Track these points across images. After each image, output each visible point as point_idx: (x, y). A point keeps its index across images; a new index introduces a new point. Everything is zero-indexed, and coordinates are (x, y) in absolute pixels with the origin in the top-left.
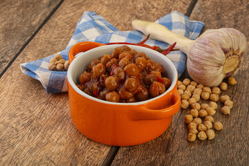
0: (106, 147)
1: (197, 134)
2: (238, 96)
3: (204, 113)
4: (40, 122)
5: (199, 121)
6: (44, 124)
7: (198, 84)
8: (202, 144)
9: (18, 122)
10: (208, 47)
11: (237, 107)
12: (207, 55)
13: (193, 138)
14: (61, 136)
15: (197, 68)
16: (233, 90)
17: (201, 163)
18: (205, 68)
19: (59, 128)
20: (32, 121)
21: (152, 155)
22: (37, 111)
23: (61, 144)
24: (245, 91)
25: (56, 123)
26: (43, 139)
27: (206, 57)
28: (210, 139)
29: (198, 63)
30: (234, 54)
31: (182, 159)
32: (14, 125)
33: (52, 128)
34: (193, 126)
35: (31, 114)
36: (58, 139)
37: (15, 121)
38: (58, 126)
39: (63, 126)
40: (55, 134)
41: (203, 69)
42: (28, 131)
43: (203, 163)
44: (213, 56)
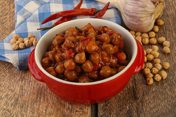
0: (87, 107)
1: (153, 78)
2: (170, 35)
3: (151, 57)
4: (24, 98)
5: (150, 65)
6: (29, 99)
7: (136, 32)
8: (160, 84)
9: (6, 103)
10: (140, 3)
11: (173, 44)
12: (141, 9)
13: (151, 82)
14: (47, 107)
15: (134, 21)
16: (163, 30)
17: (166, 102)
18: (141, 19)
19: (42, 100)
20: (17, 100)
21: (126, 105)
22: (18, 89)
23: (50, 114)
24: (173, 28)
25: (37, 96)
26: (33, 113)
27: (141, 11)
28: (164, 78)
29: (135, 17)
30: (160, 2)
31: (150, 102)
32: (5, 107)
33: (36, 101)
34: (147, 71)
35: (13, 93)
36: (46, 110)
37: (3, 102)
38: (40, 98)
39: (44, 97)
40: (41, 106)
41: (139, 21)
42: (18, 109)
43: (168, 101)
44: (146, 9)
